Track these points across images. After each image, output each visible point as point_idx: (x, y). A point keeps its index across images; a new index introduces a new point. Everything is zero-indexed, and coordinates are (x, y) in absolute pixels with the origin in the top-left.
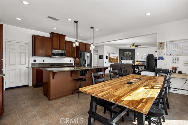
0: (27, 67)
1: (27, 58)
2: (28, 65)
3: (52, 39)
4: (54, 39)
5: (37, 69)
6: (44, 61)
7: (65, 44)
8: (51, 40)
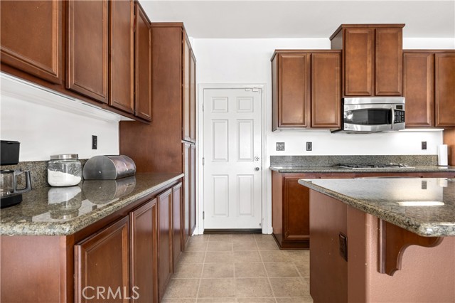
0: (257, 169)
1: (258, 139)
2: (260, 160)
3: (342, 55)
4: (351, 50)
5: (288, 176)
6: (309, 146)
7: (400, 67)
8: (338, 56)
